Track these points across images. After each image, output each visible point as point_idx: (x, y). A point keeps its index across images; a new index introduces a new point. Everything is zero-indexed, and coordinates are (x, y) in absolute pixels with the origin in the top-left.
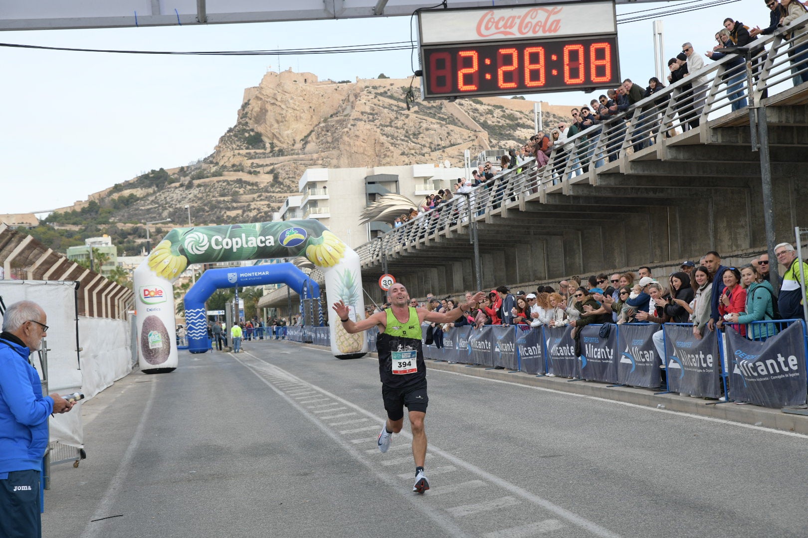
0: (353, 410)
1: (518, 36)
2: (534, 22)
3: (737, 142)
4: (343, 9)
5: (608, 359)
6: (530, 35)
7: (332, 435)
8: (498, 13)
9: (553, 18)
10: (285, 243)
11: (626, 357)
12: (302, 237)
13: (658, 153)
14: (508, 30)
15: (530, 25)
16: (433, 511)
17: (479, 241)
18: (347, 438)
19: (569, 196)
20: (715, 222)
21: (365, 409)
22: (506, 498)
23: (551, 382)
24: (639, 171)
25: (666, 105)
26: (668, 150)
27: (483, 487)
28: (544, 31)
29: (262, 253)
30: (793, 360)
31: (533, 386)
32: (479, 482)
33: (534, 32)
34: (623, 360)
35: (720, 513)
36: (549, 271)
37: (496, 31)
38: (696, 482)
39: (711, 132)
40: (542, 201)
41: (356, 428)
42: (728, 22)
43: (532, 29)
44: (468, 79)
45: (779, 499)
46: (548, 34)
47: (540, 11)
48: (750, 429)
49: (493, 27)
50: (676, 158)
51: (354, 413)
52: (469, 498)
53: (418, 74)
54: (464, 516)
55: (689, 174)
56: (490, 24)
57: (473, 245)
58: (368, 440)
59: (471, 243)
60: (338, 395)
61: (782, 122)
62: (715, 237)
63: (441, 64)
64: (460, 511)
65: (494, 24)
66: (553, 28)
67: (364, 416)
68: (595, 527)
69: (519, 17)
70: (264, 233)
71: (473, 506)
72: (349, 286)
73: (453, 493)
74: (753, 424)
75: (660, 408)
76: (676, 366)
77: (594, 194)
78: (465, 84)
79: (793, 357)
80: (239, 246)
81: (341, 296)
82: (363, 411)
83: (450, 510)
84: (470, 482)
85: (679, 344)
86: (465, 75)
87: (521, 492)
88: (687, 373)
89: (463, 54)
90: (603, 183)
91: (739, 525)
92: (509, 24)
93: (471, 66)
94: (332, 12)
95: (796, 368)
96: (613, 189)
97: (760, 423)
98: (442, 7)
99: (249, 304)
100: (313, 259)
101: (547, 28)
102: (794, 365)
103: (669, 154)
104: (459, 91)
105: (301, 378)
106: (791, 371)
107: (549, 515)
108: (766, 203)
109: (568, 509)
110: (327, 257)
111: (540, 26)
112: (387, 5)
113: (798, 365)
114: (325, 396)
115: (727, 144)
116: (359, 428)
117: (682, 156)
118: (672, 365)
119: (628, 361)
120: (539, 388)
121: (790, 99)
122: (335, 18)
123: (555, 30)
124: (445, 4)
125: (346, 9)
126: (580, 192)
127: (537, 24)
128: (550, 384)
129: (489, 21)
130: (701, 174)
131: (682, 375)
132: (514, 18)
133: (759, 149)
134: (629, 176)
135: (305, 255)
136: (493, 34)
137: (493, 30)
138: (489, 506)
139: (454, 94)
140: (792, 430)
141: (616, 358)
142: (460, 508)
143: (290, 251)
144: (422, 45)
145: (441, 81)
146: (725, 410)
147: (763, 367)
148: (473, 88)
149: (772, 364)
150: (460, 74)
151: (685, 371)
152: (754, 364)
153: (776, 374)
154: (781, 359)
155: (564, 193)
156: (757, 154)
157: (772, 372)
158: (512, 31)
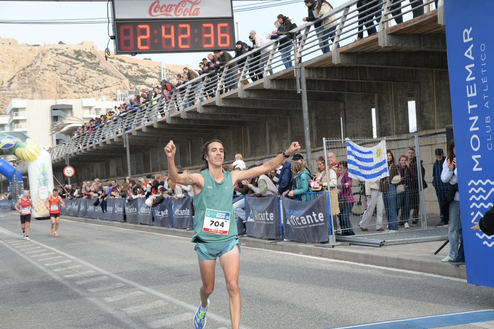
0: (51, 251)
1: (174, 17)
2: (184, 9)
3: (285, 88)
6: (182, 16)
7: (40, 267)
8: (162, 3)
9: (195, 7)
10: (1, 146)
12: (12, 142)
13: (239, 94)
14: (168, 13)
15: (181, 10)
16: (113, 311)
17: (130, 146)
18: (50, 268)
19: (184, 119)
20: (270, 136)
21: (59, 250)
22: (159, 301)
24: (227, 104)
25: (243, 65)
26: (245, 92)
27: (143, 295)
28: (190, 15)
30: (321, 216)
31: (164, 234)
32: (140, 293)
33: (184, 15)
35: (287, 305)
37: (161, 13)
38: (270, 288)
39: (270, 82)
40: (168, 122)
41: (55, 262)
42: (280, 17)
43: (183, 13)
44: (144, 42)
45: (319, 296)
46: (192, 17)
47: (187, 2)
48: (296, 257)
49: (159, 11)
50: (249, 97)
51: (53, 253)
52: (135, 302)
53: (113, 38)
54: (134, 313)
55: (256, 107)
56: (157, 9)
57: (125, 148)
58: (64, 269)
59: (125, 147)
60: (40, 242)
61: (310, 77)
62: (270, 144)
63: (127, 32)
65: (160, 9)
66: (195, 13)
67: (59, 254)
68: (215, 316)
69: (175, 5)
71: (138, 307)
72: (44, 174)
73: (125, 300)
74: (298, 253)
75: (243, 245)
76: (252, 220)
77: (199, 118)
78: (142, 45)
79: (321, 214)
81: (39, 180)
82: (58, 251)
83: (124, 310)
84: (134, 293)
85: (254, 207)
86: (142, 40)
87: (167, 297)
88: (258, 224)
89: (141, 26)
90: (205, 111)
91: (299, 311)
92: (168, 9)
93: (146, 34)
95: (322, 220)
96: (211, 115)
97: (302, 253)
100: (20, 157)
101: (192, 13)
102: (322, 218)
103: (245, 94)
104: (138, 49)
105: (13, 232)
106: (320, 222)
107: (186, 310)
108: (305, 124)
110: (29, 156)
111: (188, 12)
113: (324, 218)
114: (32, 243)
115: (280, 89)
116: (57, 262)
117: (252, 96)
118: (249, 220)
120: (168, 235)
121: (315, 64)
123: (197, 14)
126: (191, 116)
127: (185, 10)
128: (175, 233)
129: (157, 7)
130: (263, 107)
131: (255, 226)
132: (172, 6)
133: (301, 92)
134: (221, 107)
135: (14, 154)
136: (159, 15)
137: (159, 13)
138: (148, 306)
139: (135, 51)
140: (320, 256)
142: (130, 308)
143: (4, 151)
144: (115, 20)
145: (127, 43)
146: (282, 245)
147: (304, 220)
148: (147, 47)
149: (309, 218)
150: (139, 39)
151: (257, 223)
152: (300, 218)
153: (311, 224)
154: (314, 215)
155: (181, 117)
156: (300, 95)
157: (309, 222)
158: (171, 13)
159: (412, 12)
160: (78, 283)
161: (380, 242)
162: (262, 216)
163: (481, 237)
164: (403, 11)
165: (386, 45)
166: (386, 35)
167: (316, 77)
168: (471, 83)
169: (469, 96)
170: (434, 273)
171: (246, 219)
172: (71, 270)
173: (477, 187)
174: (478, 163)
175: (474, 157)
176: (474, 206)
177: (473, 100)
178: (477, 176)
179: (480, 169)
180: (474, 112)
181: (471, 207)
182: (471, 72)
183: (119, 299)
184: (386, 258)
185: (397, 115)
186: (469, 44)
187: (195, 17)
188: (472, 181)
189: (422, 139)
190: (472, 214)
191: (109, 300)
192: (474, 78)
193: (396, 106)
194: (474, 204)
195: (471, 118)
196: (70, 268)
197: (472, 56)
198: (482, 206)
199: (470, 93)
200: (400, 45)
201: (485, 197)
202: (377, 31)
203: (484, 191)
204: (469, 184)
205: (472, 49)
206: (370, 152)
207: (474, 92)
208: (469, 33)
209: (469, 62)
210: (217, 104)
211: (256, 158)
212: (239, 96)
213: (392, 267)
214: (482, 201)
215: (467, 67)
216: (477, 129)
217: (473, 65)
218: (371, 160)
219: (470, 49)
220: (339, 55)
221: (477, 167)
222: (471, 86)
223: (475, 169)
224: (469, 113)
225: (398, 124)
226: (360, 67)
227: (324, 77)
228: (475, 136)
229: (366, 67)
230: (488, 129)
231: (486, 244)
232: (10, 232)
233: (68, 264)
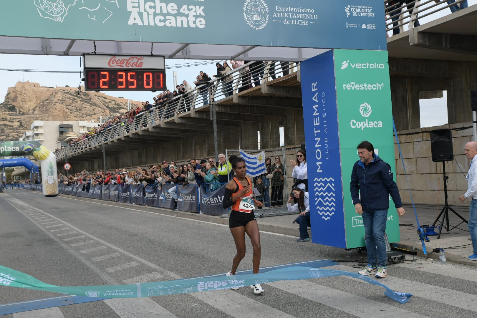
0: (51, 218)
1: (126, 67)
2: (132, 62)
3: (204, 117)
4: (51, 51)
5: (155, 197)
6: (131, 67)
7: (42, 228)
8: (117, 58)
9: (140, 61)
10: (24, 150)
11: (162, 197)
12: (31, 148)
13: (175, 120)
14: (121, 65)
15: (130, 63)
16: (84, 260)
17: (106, 151)
18: (48, 230)
19: (141, 135)
20: (195, 146)
21: (57, 217)
22: (115, 253)
23: (133, 206)
24: (168, 126)
25: (178, 102)
27: (106, 249)
28: (136, 66)
29: (14, 154)
32: (104, 247)
33: (132, 66)
34: (161, 198)
35: (199, 257)
36: (132, 163)
37: (117, 65)
38: (189, 245)
39: (194, 113)
40: (131, 136)
41: (52, 225)
42: (201, 73)
44: (104, 83)
46: (138, 68)
47: (134, 58)
48: (208, 224)
49: (115, 63)
51: (52, 219)
52: (100, 254)
53: (83, 80)
54: (98, 261)
55: (186, 128)
56: (114, 62)
57: (103, 153)
58: (58, 230)
60: (45, 212)
62: (195, 152)
63: (93, 77)
64: (96, 259)
67: (56, 220)
68: (150, 264)
69: (126, 60)
70: (15, 145)
71: (102, 257)
72: (51, 168)
73: (93, 252)
74: (209, 222)
75: (175, 216)
76: (181, 200)
77: (150, 134)
78: (103, 85)
80: (3, 151)
81: (48, 172)
82: (56, 218)
83: (91, 259)
84: (100, 247)
85: (182, 191)
87: (122, 250)
89: (102, 73)
90: (154, 130)
91: (206, 261)
92: (122, 62)
93: (106, 78)
94: (46, 52)
96: (157, 133)
97: (211, 221)
98: (94, 53)
99: (8, 174)
100: (36, 157)
101: (137, 65)
103: (179, 120)
104: (100, 88)
107: (133, 260)
108: (215, 140)
109: (140, 257)
110: (42, 156)
111: (135, 64)
112: (70, 51)
114: (40, 212)
115: (201, 118)
116: (54, 225)
117: (184, 121)
118: (179, 200)
119: (163, 198)
121: (222, 102)
122: (47, 54)
123: (141, 66)
124: (95, 52)
125: (52, 51)
126: (145, 133)
127: (133, 63)
128: (132, 207)
129: (113, 61)
130: (190, 129)
131: (183, 204)
132: (124, 60)
133: (213, 119)
134: (164, 128)
135: (33, 155)
136: (115, 66)
137: (115, 64)
138: (109, 256)
139: (98, 89)
140: (223, 224)
141: (158, 197)
142: (96, 258)
143: (26, 153)
144: (85, 68)
145: (93, 83)
146: (199, 216)
147: (212, 200)
148: (106, 87)
149: (216, 199)
150: (101, 81)
151: (184, 202)
152: (209, 199)
153: (217, 203)
154: (219, 197)
155: (139, 134)
156: (212, 121)
157: (215, 202)
158: (123, 65)
159: (282, 73)
160: (65, 240)
161: (260, 215)
162: (187, 198)
163: (321, 214)
164: (276, 72)
165: (266, 92)
166: (266, 86)
167: (223, 110)
168: (316, 117)
169: (315, 125)
170: (292, 235)
171: (177, 199)
172: (62, 231)
173: (319, 183)
174: (320, 167)
175: (318, 163)
176: (317, 194)
177: (317, 128)
178: (319, 175)
179: (321, 171)
180: (318, 135)
181: (315, 195)
182: (316, 110)
183: (90, 251)
184: (263, 225)
185: (273, 135)
186: (315, 92)
187: (140, 68)
188: (316, 179)
189: (287, 151)
190: (316, 199)
191: (83, 252)
192: (318, 114)
193: (272, 130)
194: (317, 193)
195: (316, 139)
196: (61, 229)
197: (317, 100)
198: (322, 194)
199: (316, 123)
200: (274, 92)
201: (324, 188)
202: (261, 83)
203: (323, 185)
204: (315, 180)
205: (317, 95)
206: (255, 158)
207: (318, 123)
208: (315, 85)
209: (315, 103)
210: (161, 126)
211: (186, 160)
212: (175, 121)
213: (267, 231)
214: (322, 191)
215: (314, 107)
216: (320, 146)
217: (317, 106)
218: (256, 163)
219: (316, 96)
220: (237, 97)
221: (319, 170)
222: (316, 119)
223: (318, 171)
224: (315, 135)
225: (273, 141)
226: (251, 106)
227: (228, 111)
228: (318, 150)
229: (254, 106)
230: (326, 146)
231: (324, 218)
232: (28, 205)
233: (61, 227)
